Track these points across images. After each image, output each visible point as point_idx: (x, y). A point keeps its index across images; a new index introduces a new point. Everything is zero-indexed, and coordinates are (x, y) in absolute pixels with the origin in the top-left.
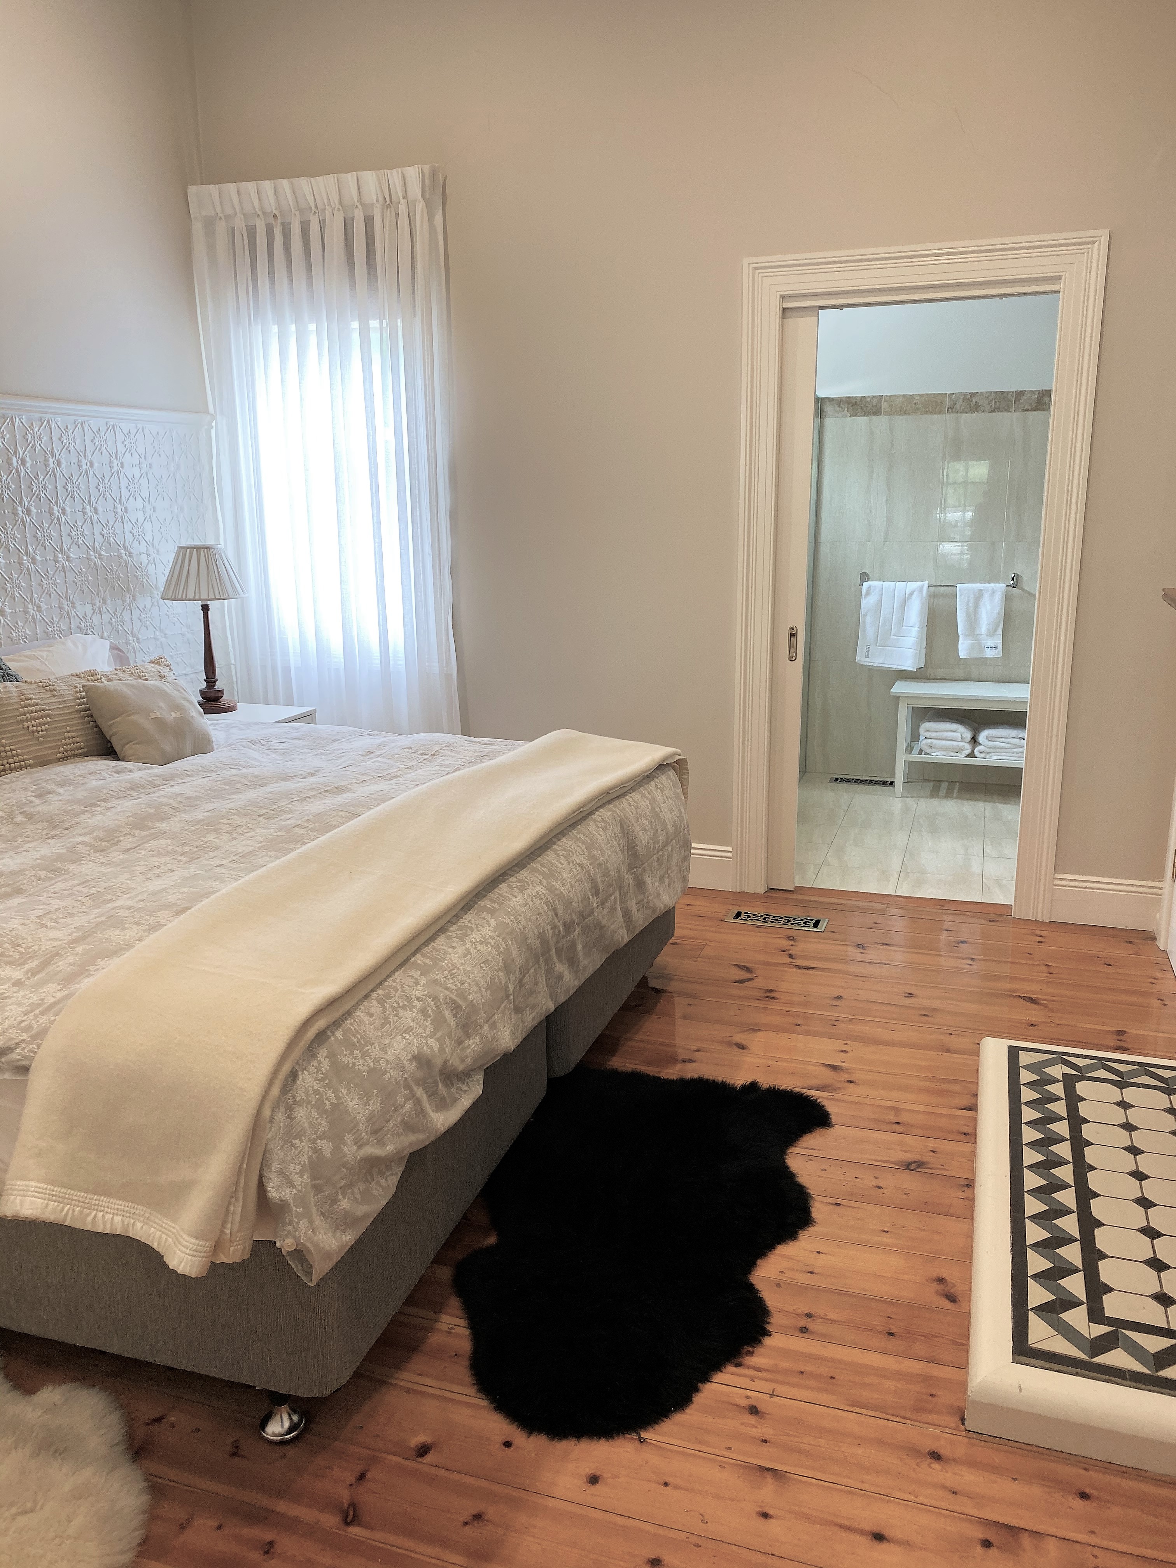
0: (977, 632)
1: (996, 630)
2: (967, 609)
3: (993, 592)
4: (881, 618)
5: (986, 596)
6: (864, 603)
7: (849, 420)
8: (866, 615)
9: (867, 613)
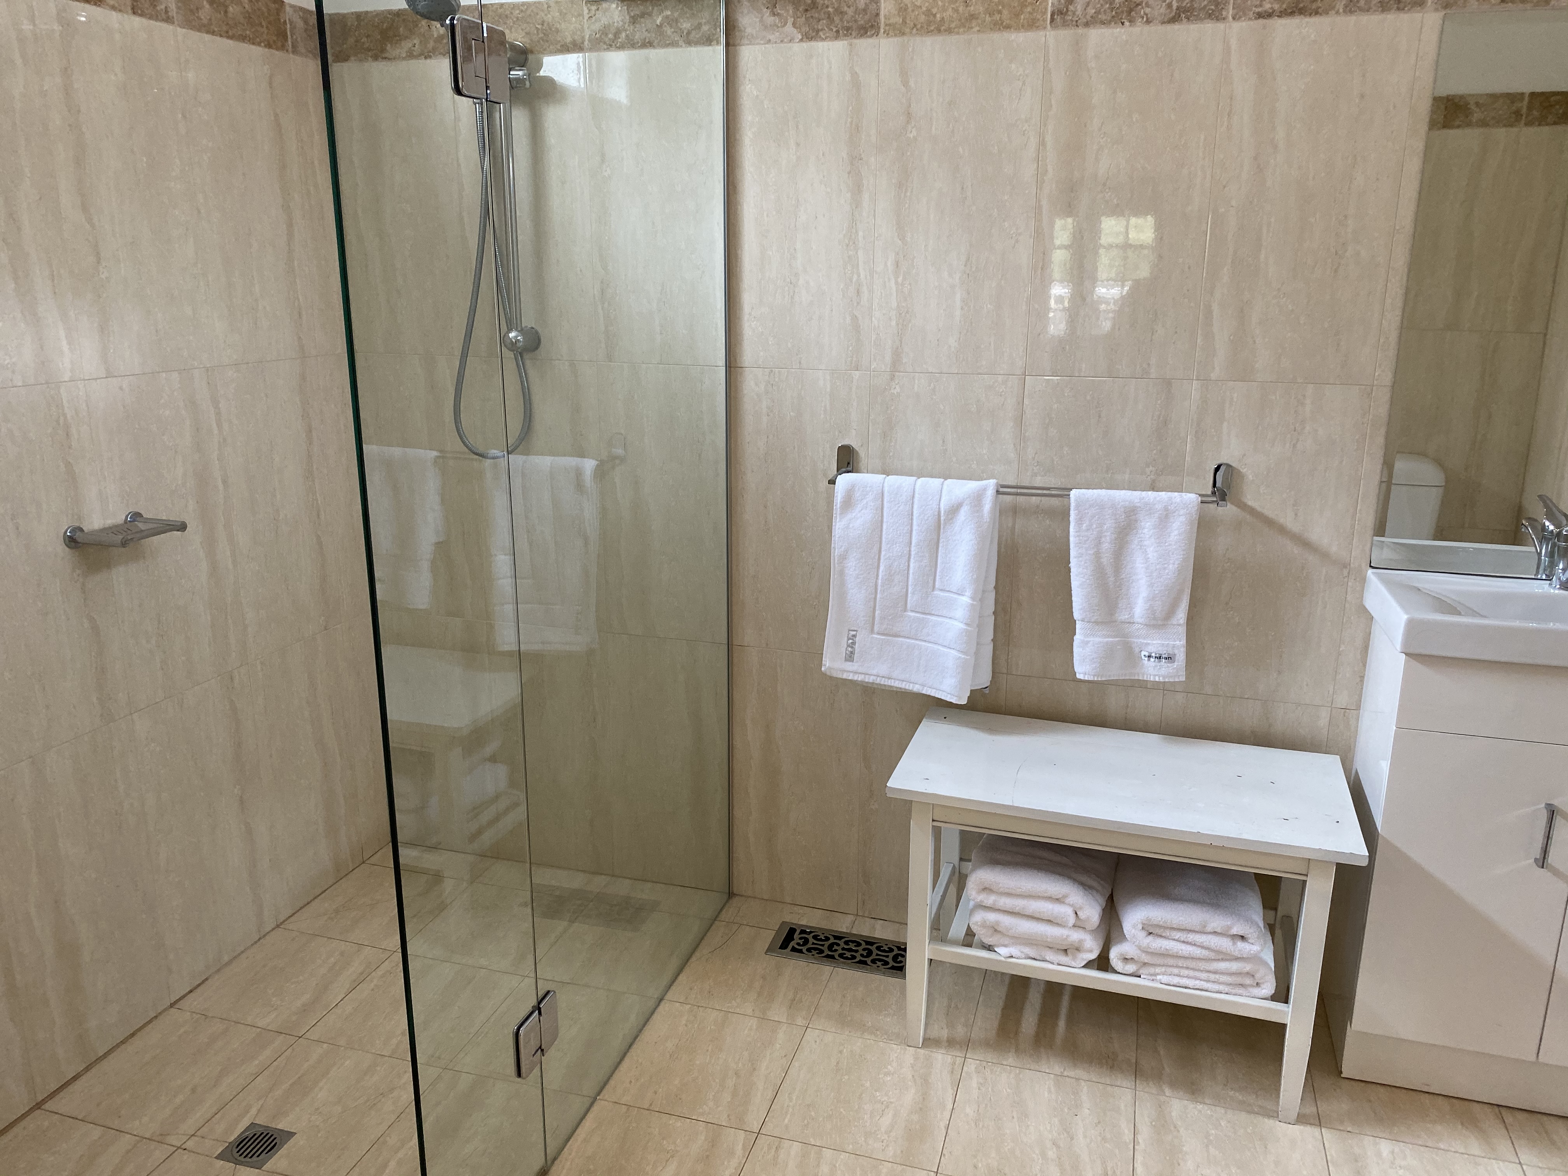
0: (1123, 616)
1: (1170, 613)
2: (1098, 555)
3: (1166, 517)
4: (882, 568)
5: (1147, 528)
6: (839, 526)
7: (799, 48)
8: (843, 557)
9: (846, 551)
